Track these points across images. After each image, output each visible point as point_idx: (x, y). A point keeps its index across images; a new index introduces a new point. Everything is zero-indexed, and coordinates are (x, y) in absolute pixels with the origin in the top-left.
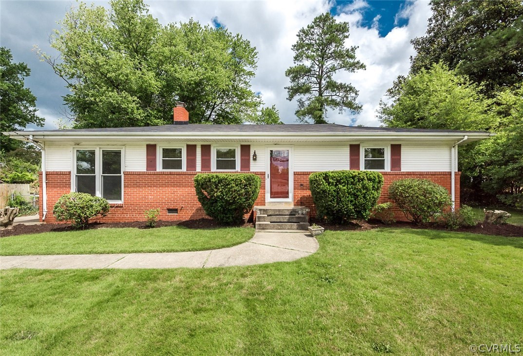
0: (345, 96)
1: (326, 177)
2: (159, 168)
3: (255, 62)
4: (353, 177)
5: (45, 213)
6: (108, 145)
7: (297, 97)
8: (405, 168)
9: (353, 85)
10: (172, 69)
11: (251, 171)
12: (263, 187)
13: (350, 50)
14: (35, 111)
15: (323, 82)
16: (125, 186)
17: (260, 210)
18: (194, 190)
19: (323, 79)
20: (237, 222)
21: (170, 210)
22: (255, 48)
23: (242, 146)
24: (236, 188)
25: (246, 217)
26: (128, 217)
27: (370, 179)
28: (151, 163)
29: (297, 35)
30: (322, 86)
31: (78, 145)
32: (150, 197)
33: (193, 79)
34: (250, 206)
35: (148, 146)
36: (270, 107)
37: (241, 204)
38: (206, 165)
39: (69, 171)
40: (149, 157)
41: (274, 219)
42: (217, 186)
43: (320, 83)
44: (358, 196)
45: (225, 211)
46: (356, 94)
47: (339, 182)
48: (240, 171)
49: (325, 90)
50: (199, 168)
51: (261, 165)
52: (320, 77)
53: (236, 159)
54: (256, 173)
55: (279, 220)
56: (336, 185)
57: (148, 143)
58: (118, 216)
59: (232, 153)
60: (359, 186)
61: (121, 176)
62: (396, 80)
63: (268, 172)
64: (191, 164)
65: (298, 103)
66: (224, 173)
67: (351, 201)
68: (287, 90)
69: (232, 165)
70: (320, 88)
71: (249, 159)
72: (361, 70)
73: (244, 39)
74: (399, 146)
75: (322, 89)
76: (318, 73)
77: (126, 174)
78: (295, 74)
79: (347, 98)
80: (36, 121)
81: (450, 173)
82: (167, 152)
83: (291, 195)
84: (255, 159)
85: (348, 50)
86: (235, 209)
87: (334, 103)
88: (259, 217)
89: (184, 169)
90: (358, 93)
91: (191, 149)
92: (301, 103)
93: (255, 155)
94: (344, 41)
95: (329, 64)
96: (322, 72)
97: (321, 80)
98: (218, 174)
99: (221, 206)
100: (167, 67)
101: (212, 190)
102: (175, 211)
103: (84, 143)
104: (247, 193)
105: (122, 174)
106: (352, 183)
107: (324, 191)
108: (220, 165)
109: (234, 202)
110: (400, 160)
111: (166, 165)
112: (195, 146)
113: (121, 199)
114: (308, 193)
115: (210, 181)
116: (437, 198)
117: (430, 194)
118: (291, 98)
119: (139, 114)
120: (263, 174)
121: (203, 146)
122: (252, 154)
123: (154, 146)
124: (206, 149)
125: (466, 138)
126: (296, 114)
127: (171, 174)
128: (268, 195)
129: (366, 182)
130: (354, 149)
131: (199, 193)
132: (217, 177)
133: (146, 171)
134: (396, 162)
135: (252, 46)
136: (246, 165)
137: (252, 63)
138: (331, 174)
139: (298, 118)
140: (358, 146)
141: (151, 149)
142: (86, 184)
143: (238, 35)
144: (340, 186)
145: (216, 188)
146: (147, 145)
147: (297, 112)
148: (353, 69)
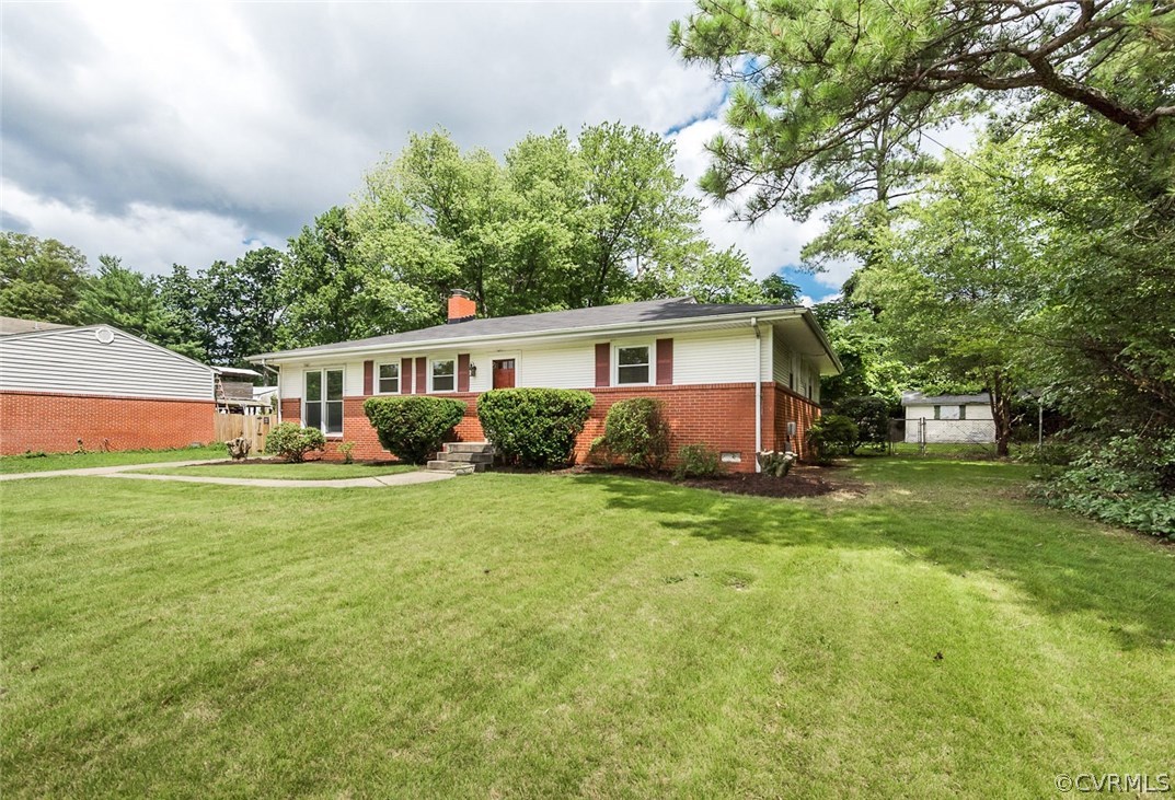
6: (332, 365)
8: (678, 380)
11: (470, 390)
16: (344, 416)
17: (451, 445)
28: (368, 386)
31: (307, 366)
35: (366, 363)
38: (421, 384)
39: (299, 397)
40: (366, 378)
41: (456, 457)
43: (879, 168)
48: (457, 392)
50: (414, 390)
51: (483, 381)
53: (454, 375)
55: (461, 459)
57: (366, 359)
61: (342, 404)
64: (406, 384)
69: (451, 384)
71: (466, 373)
74: (670, 341)
77: (345, 399)
81: (753, 386)
82: (385, 370)
91: (406, 363)
93: (473, 369)
108: (438, 385)
110: (670, 365)
111: (384, 386)
113: (342, 431)
122: (470, 367)
123: (372, 362)
124: (421, 362)
125: (754, 321)
130: (602, 351)
133: (363, 395)
134: (665, 370)
136: (464, 384)
140: (607, 346)
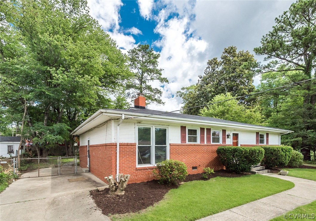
2: (187, 142)
6: (159, 125)
11: (226, 144)
16: (170, 154)
21: (194, 168)
23: (222, 130)
28: (183, 138)
31: (140, 123)
32: (184, 160)
38: (209, 140)
40: (182, 134)
48: (221, 143)
50: (206, 142)
53: (220, 137)
61: (166, 147)
64: (202, 140)
71: (226, 137)
74: (268, 134)
77: (171, 145)
82: (190, 132)
84: (228, 138)
89: (199, 142)
102: (196, 168)
103: (143, 122)
105: (168, 145)
108: (214, 141)
110: (268, 140)
112: (204, 129)
121: (207, 129)
122: (227, 135)
124: (209, 131)
125: (288, 133)
133: (180, 143)
140: (258, 133)
141: (183, 129)
146: (181, 126)
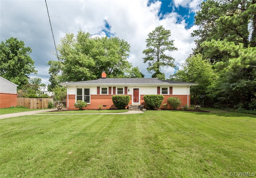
0: (169, 61)
1: (147, 96)
2: (101, 94)
3: (130, 50)
4: (154, 96)
5: (68, 106)
6: (86, 87)
7: (148, 61)
8: (174, 94)
9: (172, 57)
10: (100, 57)
11: (128, 94)
12: (131, 99)
13: (171, 41)
14: (34, 67)
15: (159, 55)
16: (91, 99)
17: (130, 105)
18: (112, 100)
19: (159, 54)
20: (124, 108)
21: (104, 106)
22: (129, 44)
23: (125, 87)
24: (124, 99)
25: (126, 108)
26: (92, 108)
27: (159, 97)
28: (98, 92)
29: (148, 35)
30: (159, 57)
32: (98, 102)
33: (107, 61)
34: (127, 104)
35: (97, 87)
36: (136, 67)
37: (125, 103)
38: (114, 92)
39: (75, 94)
40: (98, 90)
41: (134, 108)
42: (119, 98)
43: (158, 56)
44: (156, 101)
45: (121, 105)
46: (174, 60)
47: (151, 97)
48: (124, 94)
49: (160, 58)
50: (112, 94)
51: (131, 92)
52: (158, 53)
53: (123, 91)
54: (129, 95)
55: (135, 108)
56: (150, 98)
57: (98, 86)
58: (89, 107)
59: (122, 89)
60: (156, 99)
61: (89, 96)
62: (189, 56)
63: (133, 95)
64: (110, 92)
65: (149, 64)
66: (120, 95)
67: (154, 103)
68: (143, 59)
69: (122, 93)
70: (158, 57)
71: (127, 91)
72: (175, 50)
73: (125, 41)
74: (172, 87)
75: (159, 58)
76: (157, 51)
77: (91, 95)
78: (146, 52)
79: (170, 62)
80: (34, 72)
81: (187, 95)
82: (103, 89)
83: (139, 102)
84: (129, 91)
85: (170, 41)
86: (123, 105)
87: (164, 64)
88: (130, 107)
89: (108, 94)
90: (175, 60)
91: (110, 88)
92: (150, 64)
93: (129, 90)
94: (169, 37)
95: (162, 47)
96: (159, 51)
97: (158, 54)
98: (119, 95)
99: (120, 104)
100: (98, 57)
101: (117, 100)
102: (105, 106)
103: (79, 86)
104: (127, 100)
105: (90, 95)
106: (154, 98)
107: (147, 100)
108: (118, 93)
109: (123, 103)
110: (172, 91)
111: (102, 93)
112: (111, 87)
113: (89, 103)
114: (144, 101)
115: (117, 97)
116: (177, 102)
117: (175, 101)
118: (145, 62)
119: (89, 74)
120: (131, 95)
121: (114, 87)
122: (128, 89)
123: (99, 87)
124: (114, 88)
125: (190, 85)
126: (147, 69)
127: (104, 95)
128: (133, 102)
129: (158, 98)
130: (159, 88)
131: (113, 100)
132: (119, 96)
133: (97, 94)
134: (171, 92)
135: (128, 43)
136: (126, 93)
137: (128, 51)
138: (149, 96)
139: (148, 71)
141: (98, 88)
142: (79, 98)
143: (123, 40)
144: (151, 99)
145: (119, 99)
147: (148, 68)
148: (172, 50)
